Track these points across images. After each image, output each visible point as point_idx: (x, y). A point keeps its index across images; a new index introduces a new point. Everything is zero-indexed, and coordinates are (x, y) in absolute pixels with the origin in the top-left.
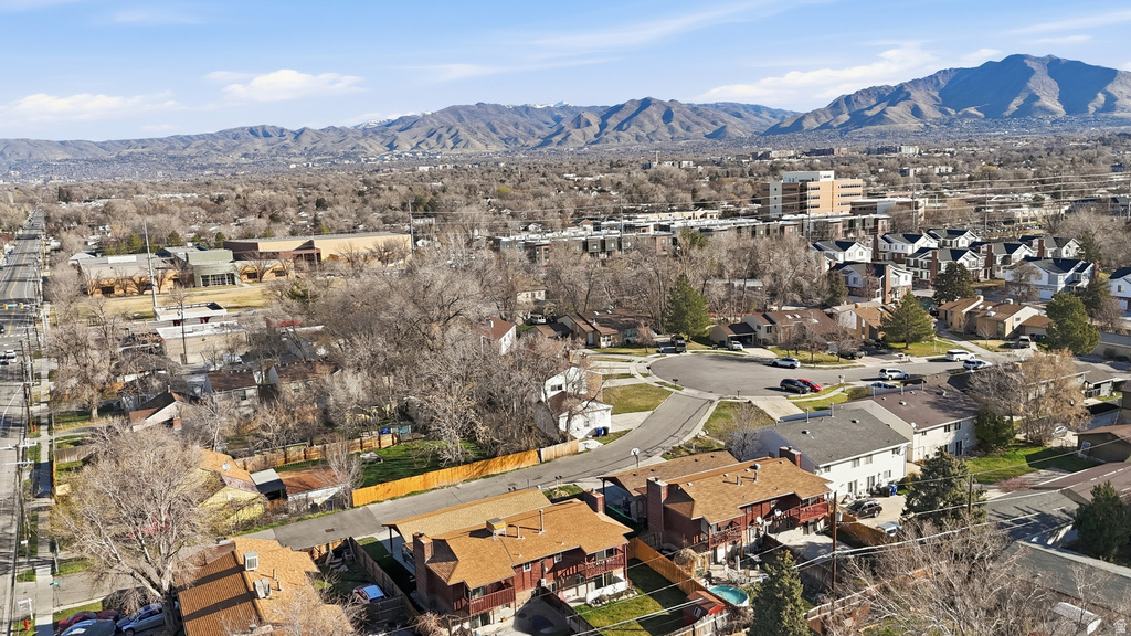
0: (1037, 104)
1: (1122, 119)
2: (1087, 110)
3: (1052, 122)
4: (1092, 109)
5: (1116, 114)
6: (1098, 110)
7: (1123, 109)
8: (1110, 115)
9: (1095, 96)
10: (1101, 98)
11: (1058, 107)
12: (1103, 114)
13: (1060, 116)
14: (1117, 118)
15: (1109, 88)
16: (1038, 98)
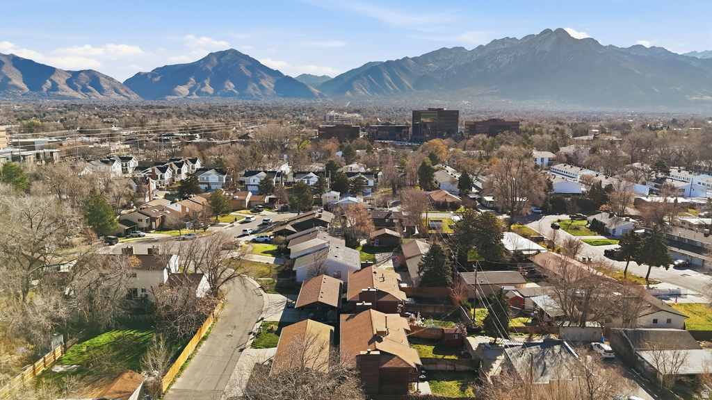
0: (10, 83)
1: (63, 96)
2: (42, 89)
3: (22, 95)
4: (45, 89)
5: (59, 93)
6: (48, 90)
7: (63, 91)
8: (56, 93)
9: (45, 82)
10: (49, 83)
11: (23, 86)
12: (53, 93)
13: (26, 92)
14: (60, 95)
15: (52, 77)
16: (10, 80)
